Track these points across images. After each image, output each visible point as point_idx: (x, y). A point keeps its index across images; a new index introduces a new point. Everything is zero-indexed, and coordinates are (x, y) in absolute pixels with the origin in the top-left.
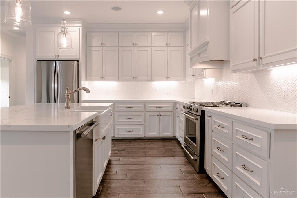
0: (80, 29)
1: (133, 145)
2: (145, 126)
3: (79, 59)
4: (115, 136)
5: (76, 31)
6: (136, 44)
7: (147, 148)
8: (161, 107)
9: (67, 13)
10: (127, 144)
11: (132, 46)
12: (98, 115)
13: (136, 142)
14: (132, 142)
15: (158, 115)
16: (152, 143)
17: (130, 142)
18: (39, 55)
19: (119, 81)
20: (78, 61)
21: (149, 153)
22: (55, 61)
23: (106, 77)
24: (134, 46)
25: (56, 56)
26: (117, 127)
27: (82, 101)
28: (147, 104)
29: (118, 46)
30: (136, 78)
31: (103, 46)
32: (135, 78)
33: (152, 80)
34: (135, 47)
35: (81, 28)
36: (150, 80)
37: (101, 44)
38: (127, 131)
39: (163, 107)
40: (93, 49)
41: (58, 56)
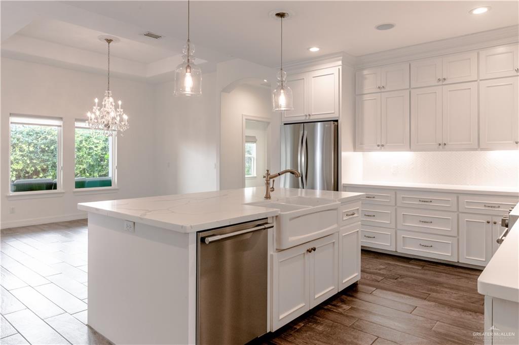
0: (339, 69)
1: (424, 274)
2: (458, 240)
3: (339, 117)
4: (398, 251)
5: (333, 74)
6: (445, 79)
7: (445, 285)
8: (497, 206)
9: (314, 49)
10: (413, 268)
11: (437, 84)
12: (280, 214)
13: (434, 269)
14: (427, 268)
15: (488, 222)
16: (466, 278)
17: (423, 266)
18: (286, 116)
19: (411, 151)
20: (337, 121)
21: (439, 296)
22: (303, 124)
23: (388, 145)
24: (441, 83)
25: (306, 116)
26: (401, 234)
27: (343, 184)
28: (461, 197)
29: (408, 87)
30: (445, 144)
31: (383, 90)
32: (442, 146)
33: (481, 147)
34: (443, 85)
35: (340, 67)
36: (477, 147)
37: (379, 87)
38: (420, 245)
39: (501, 206)
40: (366, 97)
41: (309, 115)
